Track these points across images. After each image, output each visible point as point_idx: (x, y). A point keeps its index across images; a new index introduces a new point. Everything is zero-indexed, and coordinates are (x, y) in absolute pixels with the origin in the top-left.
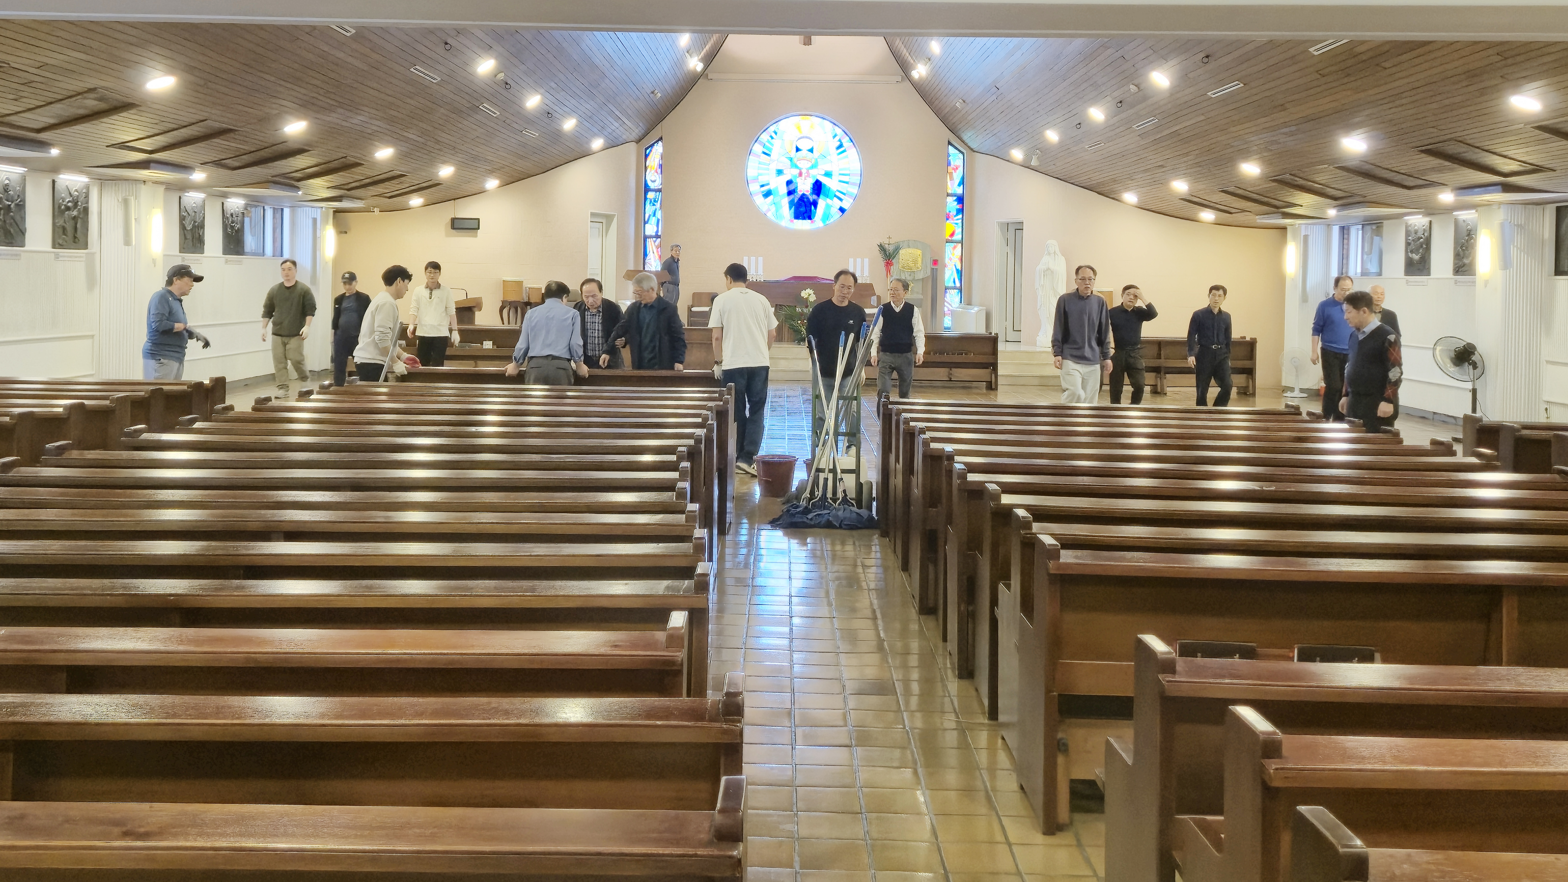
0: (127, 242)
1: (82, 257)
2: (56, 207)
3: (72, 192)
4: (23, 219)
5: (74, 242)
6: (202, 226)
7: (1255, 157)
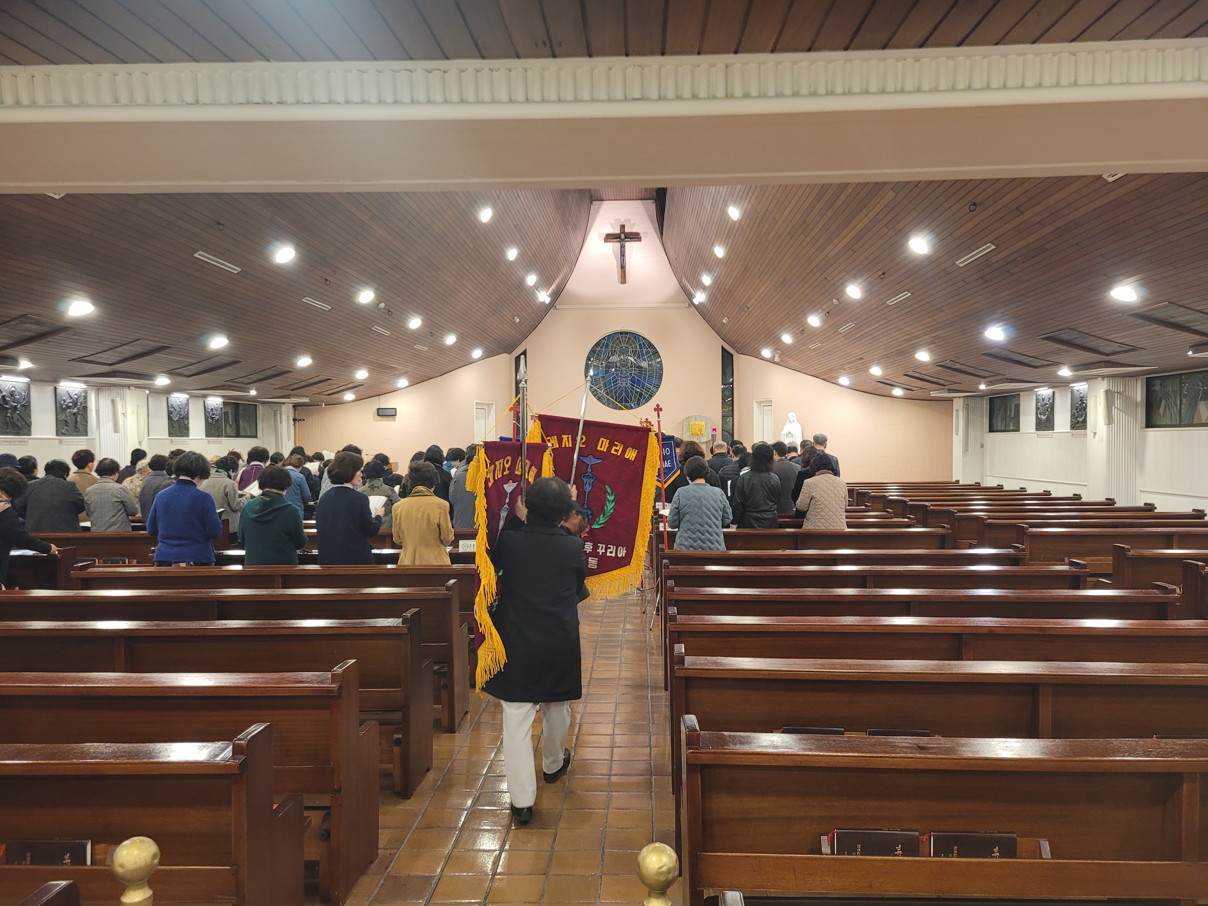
0: (116, 430)
1: (84, 442)
2: (58, 405)
3: (72, 396)
4: (30, 416)
5: (76, 431)
6: (187, 417)
7: (925, 349)
